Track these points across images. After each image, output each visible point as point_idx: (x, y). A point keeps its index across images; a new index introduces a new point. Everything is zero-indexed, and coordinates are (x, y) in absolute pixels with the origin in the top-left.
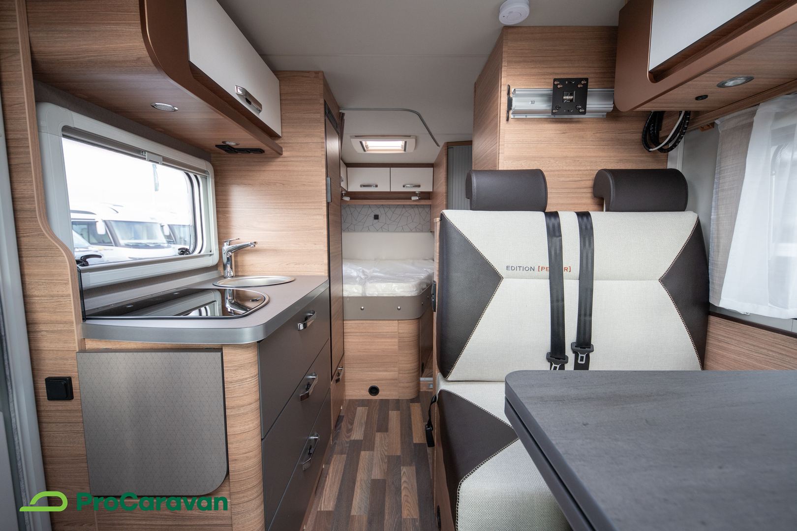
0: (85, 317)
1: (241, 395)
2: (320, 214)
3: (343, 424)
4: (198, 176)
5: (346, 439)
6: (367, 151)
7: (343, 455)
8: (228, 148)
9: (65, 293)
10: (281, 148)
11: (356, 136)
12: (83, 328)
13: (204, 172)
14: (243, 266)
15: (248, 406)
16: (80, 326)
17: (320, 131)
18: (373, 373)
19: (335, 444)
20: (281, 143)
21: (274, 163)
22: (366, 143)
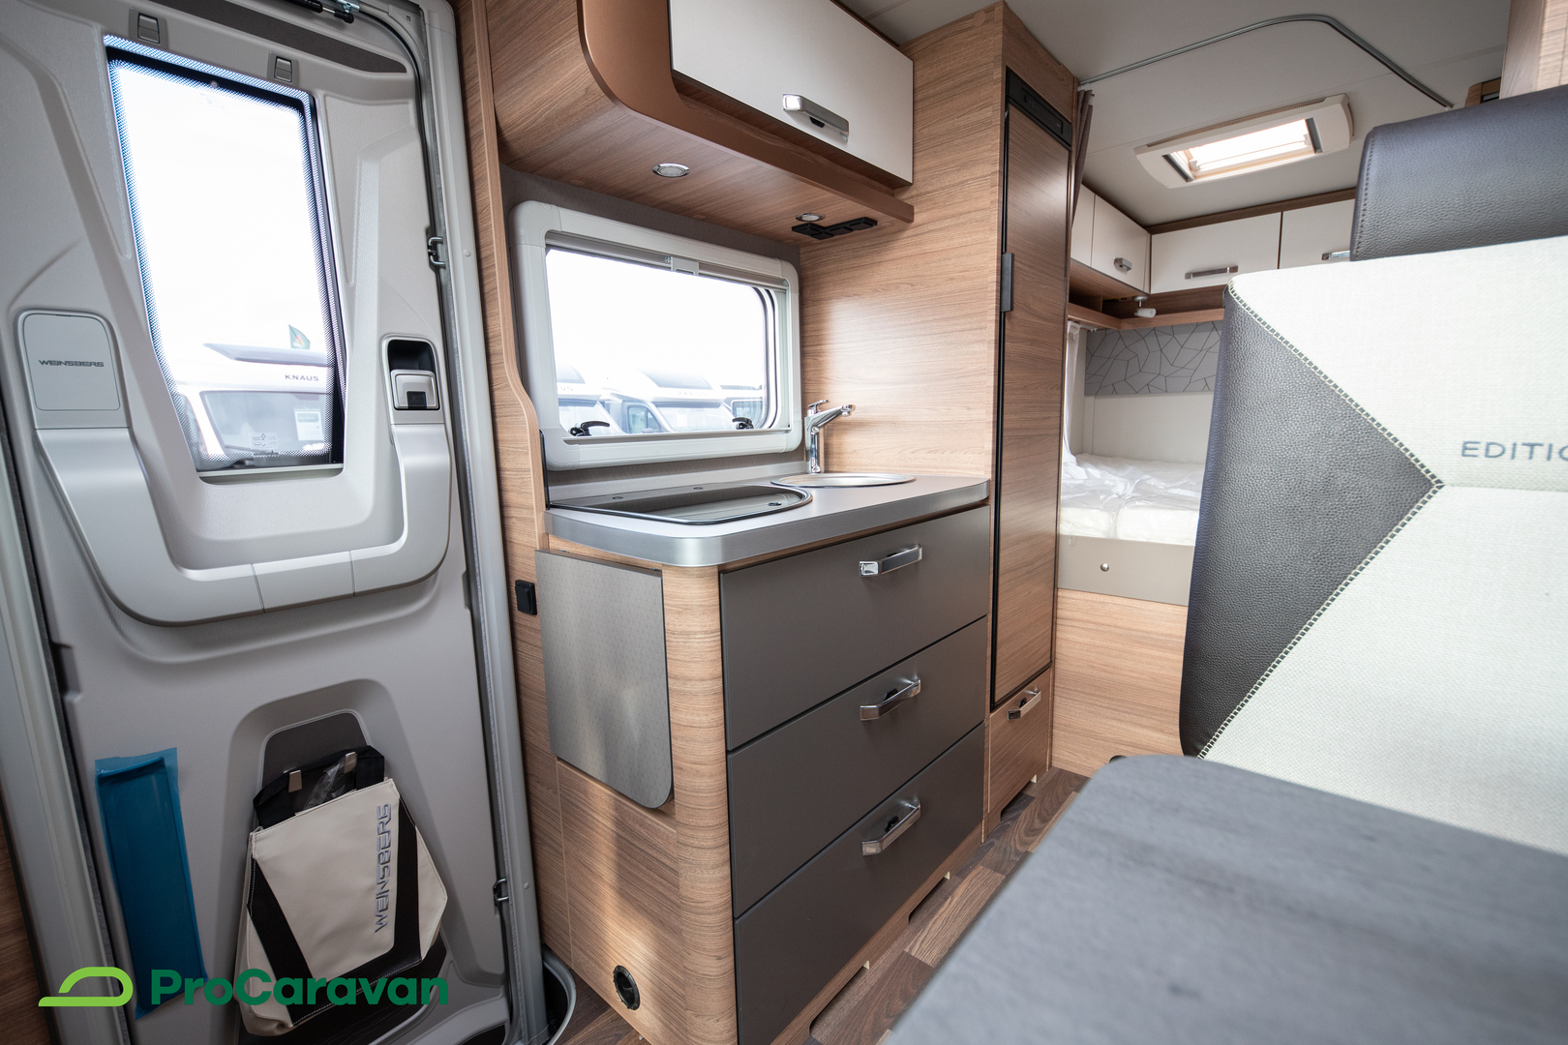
0: (549, 506)
1: (687, 659)
2: (982, 341)
3: (1024, 812)
4: (771, 291)
5: (1018, 846)
6: (1196, 177)
7: (998, 875)
8: (812, 229)
9: (523, 466)
10: (911, 208)
11: (1149, 146)
12: (545, 519)
13: (781, 281)
14: (840, 453)
15: (698, 683)
16: (541, 514)
17: (989, 146)
18: (1124, 726)
19: (992, 844)
20: (912, 197)
21: (899, 243)
22: (1189, 157)
